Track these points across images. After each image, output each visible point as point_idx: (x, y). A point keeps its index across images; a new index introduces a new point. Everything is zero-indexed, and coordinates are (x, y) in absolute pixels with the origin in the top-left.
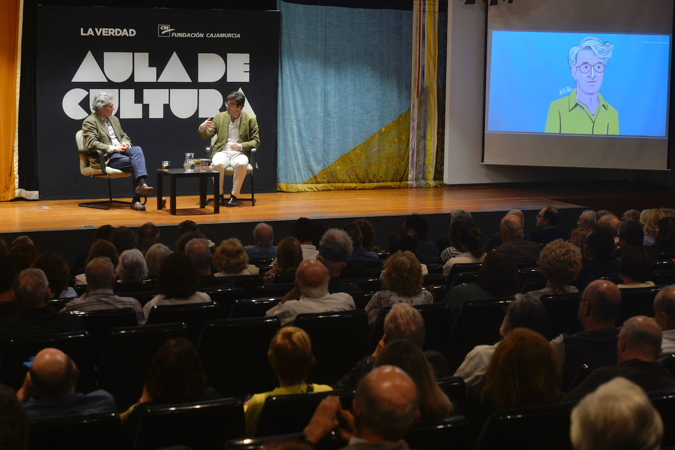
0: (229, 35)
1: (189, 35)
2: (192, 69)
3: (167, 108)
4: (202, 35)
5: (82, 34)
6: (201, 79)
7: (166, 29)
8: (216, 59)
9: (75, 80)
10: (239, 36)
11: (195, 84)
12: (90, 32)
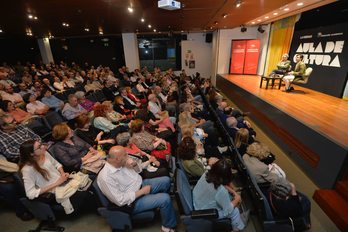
0: (339, 34)
1: (326, 35)
2: (324, 48)
3: (314, 60)
4: (329, 35)
5: (301, 38)
6: (326, 51)
7: (320, 34)
8: (332, 43)
9: (297, 51)
10: (342, 34)
11: (324, 54)
12: (302, 38)
